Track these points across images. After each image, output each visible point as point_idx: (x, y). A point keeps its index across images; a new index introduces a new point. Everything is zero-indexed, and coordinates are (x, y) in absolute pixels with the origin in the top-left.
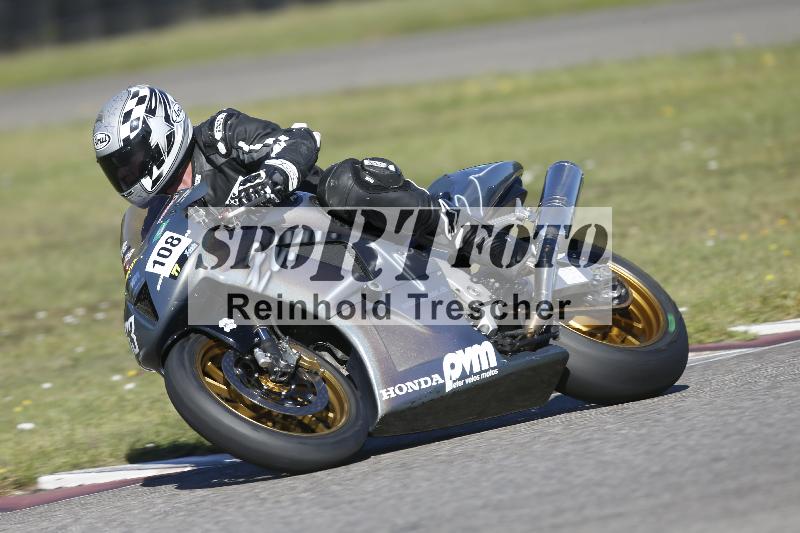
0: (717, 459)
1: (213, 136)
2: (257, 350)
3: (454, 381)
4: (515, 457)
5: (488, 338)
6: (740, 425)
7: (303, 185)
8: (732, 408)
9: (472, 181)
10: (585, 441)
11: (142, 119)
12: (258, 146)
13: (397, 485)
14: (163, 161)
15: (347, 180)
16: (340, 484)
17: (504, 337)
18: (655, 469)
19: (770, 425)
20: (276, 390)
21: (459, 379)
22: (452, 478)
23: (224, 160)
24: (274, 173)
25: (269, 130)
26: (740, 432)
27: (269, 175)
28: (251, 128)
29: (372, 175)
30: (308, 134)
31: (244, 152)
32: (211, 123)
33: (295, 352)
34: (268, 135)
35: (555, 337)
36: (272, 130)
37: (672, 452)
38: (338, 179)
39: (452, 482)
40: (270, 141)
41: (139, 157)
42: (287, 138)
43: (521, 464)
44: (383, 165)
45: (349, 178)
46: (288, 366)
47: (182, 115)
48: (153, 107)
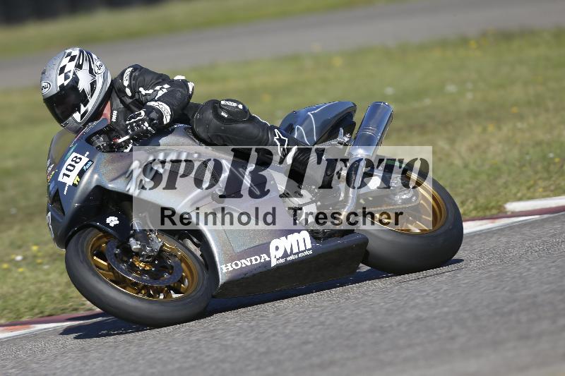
0: (306, 343)
1: (123, 84)
2: (131, 239)
3: (278, 259)
4: (162, 343)
6: (322, 319)
7: (174, 120)
8: (315, 307)
9: (309, 115)
10: (212, 331)
11: (72, 72)
12: (151, 91)
13: (78, 363)
14: (88, 101)
15: (209, 115)
16: (37, 363)
18: (262, 350)
19: (343, 319)
20: (147, 268)
21: (282, 258)
22: (117, 358)
23: (130, 100)
24: (152, 112)
25: (159, 80)
26: (322, 323)
27: (147, 114)
29: (226, 111)
30: (184, 84)
31: (142, 95)
32: (122, 74)
33: (160, 241)
34: (159, 83)
36: (162, 80)
37: (273, 338)
38: (203, 114)
39: (118, 360)
40: (158, 88)
42: (169, 86)
43: (166, 348)
44: (235, 105)
45: (210, 113)
47: (103, 69)
48: (81, 63)
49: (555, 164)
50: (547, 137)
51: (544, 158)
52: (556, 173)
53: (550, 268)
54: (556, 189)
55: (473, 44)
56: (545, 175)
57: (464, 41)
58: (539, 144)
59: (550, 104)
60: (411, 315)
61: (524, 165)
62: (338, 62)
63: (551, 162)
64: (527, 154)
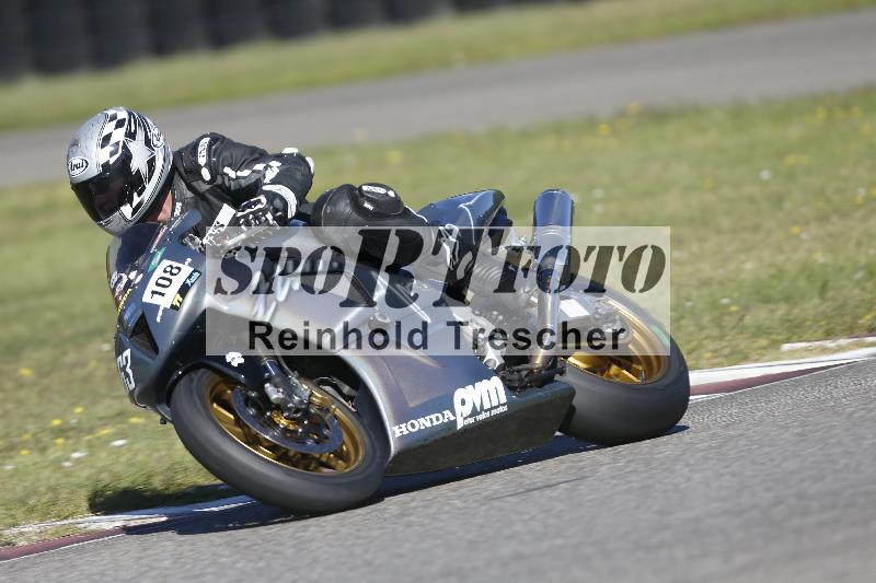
1: (196, 162)
2: (267, 385)
3: (465, 418)
5: (496, 372)
9: (463, 210)
11: (121, 144)
12: (246, 173)
14: (144, 188)
15: (345, 207)
17: (512, 373)
20: (291, 427)
21: (470, 416)
23: (208, 187)
24: (274, 199)
25: (257, 156)
27: (270, 201)
28: (237, 153)
29: (371, 201)
30: (301, 160)
31: (230, 179)
32: (194, 147)
33: (306, 387)
34: (257, 161)
35: (562, 373)
36: (260, 156)
38: (335, 205)
40: (259, 167)
41: (117, 184)
42: (280, 164)
44: (382, 191)
45: (347, 205)
46: (301, 402)
47: (162, 139)
48: (133, 129)
49: (730, 314)
50: (719, 274)
51: (714, 305)
52: (734, 328)
53: (722, 475)
54: (732, 353)
55: (604, 129)
56: (715, 332)
57: (590, 124)
58: (706, 283)
59: (725, 222)
60: (506, 550)
61: (682, 318)
62: (395, 157)
63: (723, 311)
64: (688, 300)
